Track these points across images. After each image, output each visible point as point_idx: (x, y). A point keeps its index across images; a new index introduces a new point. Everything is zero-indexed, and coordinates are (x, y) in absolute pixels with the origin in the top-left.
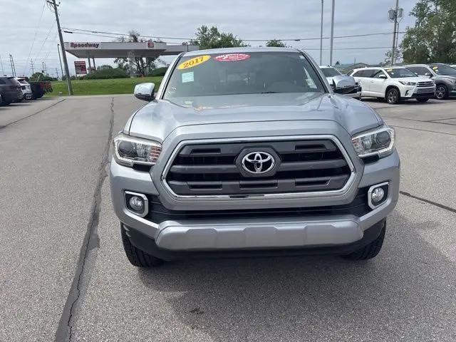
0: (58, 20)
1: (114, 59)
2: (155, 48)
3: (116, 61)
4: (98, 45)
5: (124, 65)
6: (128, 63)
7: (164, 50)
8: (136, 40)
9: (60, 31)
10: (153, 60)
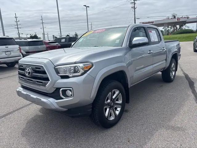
0: (135, 14)
1: (163, 27)
2: (180, 21)
3: (164, 28)
4: (153, 22)
5: (167, 29)
6: (169, 28)
7: (185, 21)
8: (175, 17)
9: (135, 18)
10: (182, 26)
